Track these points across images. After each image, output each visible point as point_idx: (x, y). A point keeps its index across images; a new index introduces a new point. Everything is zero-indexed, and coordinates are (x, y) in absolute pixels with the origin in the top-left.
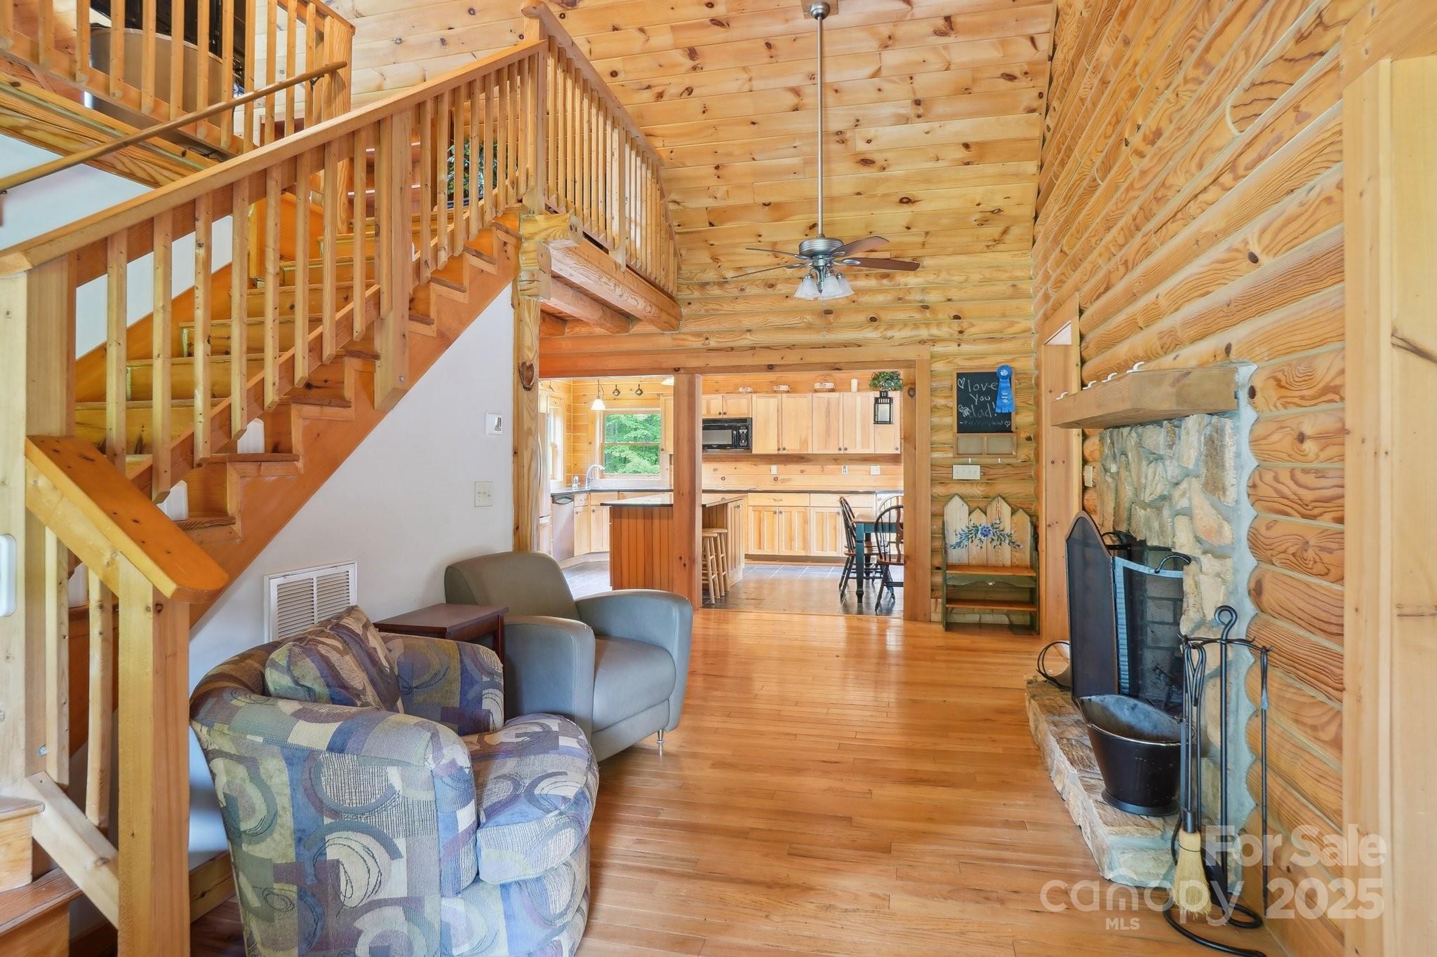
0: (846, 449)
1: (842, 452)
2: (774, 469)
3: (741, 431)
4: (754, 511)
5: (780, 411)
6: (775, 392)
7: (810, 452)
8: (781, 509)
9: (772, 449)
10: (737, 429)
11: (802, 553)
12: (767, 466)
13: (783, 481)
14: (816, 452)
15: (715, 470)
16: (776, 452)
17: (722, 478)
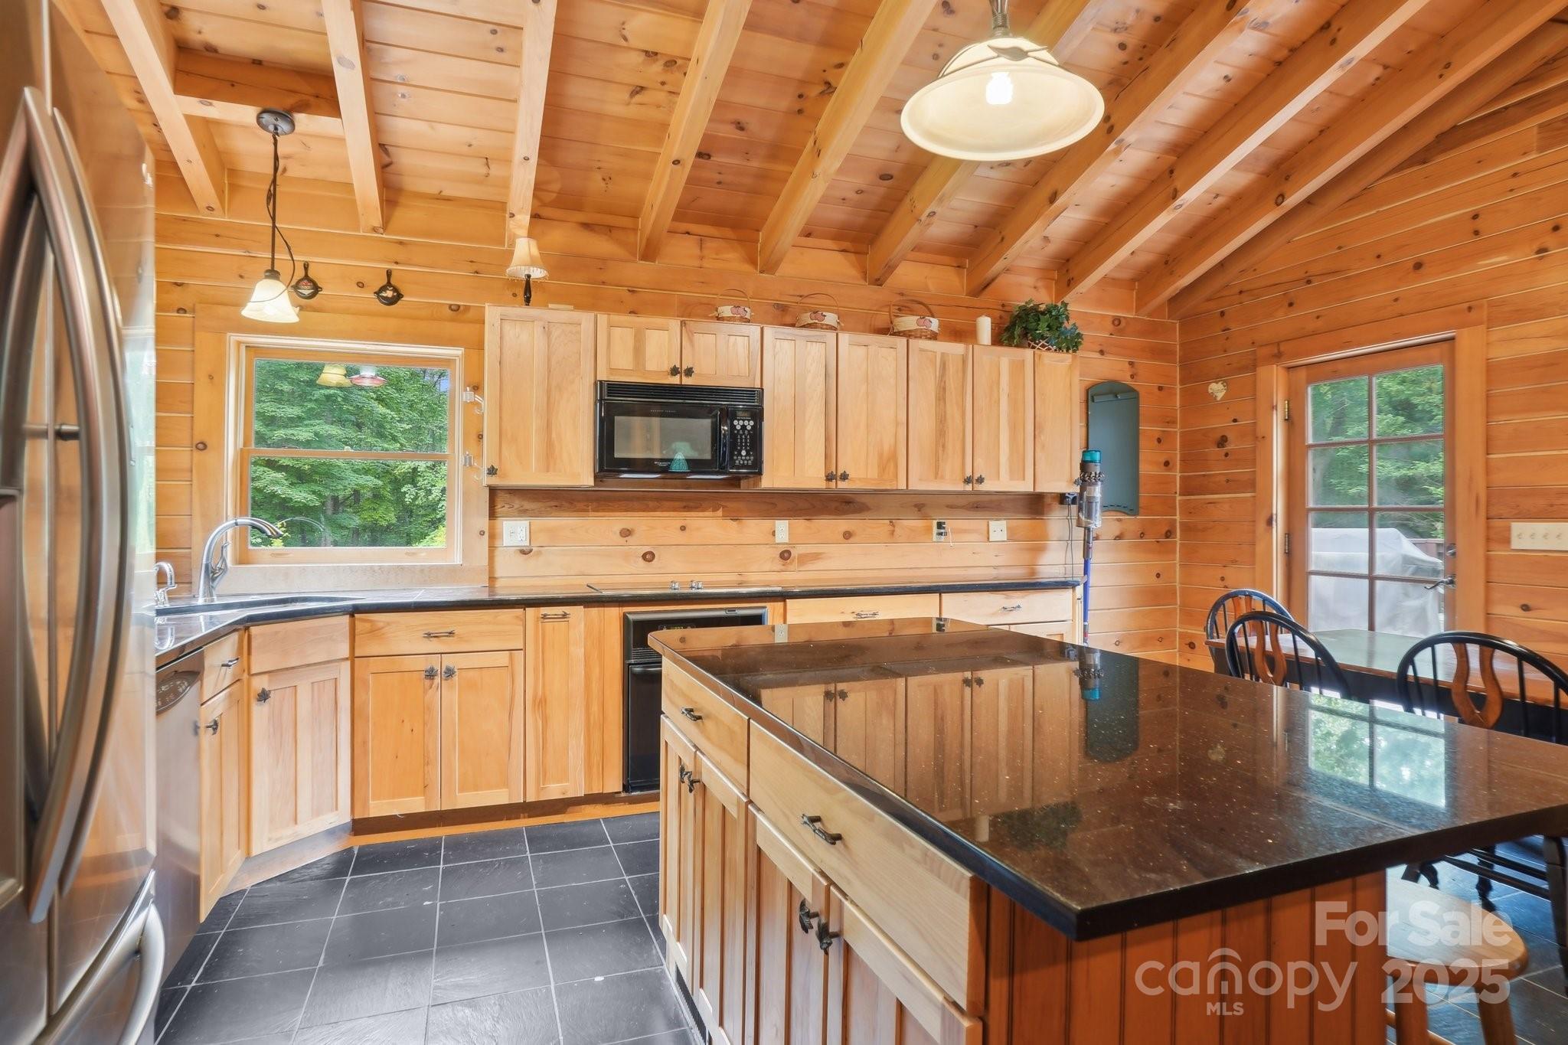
0: (980, 480)
2: (782, 528)
3: (738, 424)
5: (833, 376)
7: (902, 486)
9: (811, 477)
10: (730, 415)
12: (766, 524)
13: (804, 559)
15: (626, 533)
16: (819, 484)
17: (644, 557)
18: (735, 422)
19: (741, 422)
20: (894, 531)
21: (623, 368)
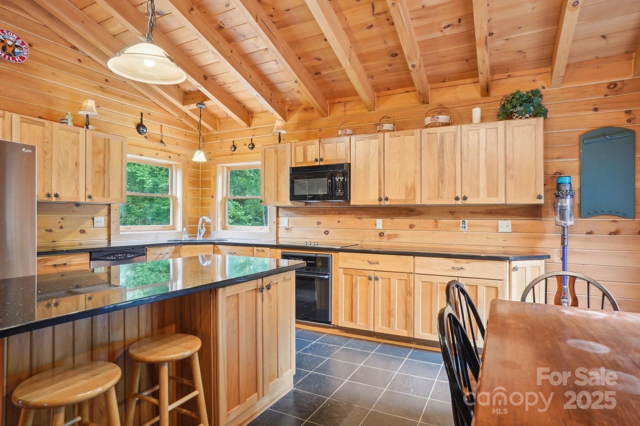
0: (465, 198)
1: (459, 202)
2: (379, 223)
3: (337, 179)
4: (345, 274)
5: (382, 152)
6: (379, 131)
7: (418, 202)
8: (377, 274)
9: (372, 199)
10: (332, 177)
11: (404, 333)
12: (372, 220)
13: (390, 237)
14: (426, 202)
15: (319, 223)
16: (377, 203)
17: (325, 232)
18: (336, 178)
19: (338, 178)
20: (437, 225)
21: (300, 162)
